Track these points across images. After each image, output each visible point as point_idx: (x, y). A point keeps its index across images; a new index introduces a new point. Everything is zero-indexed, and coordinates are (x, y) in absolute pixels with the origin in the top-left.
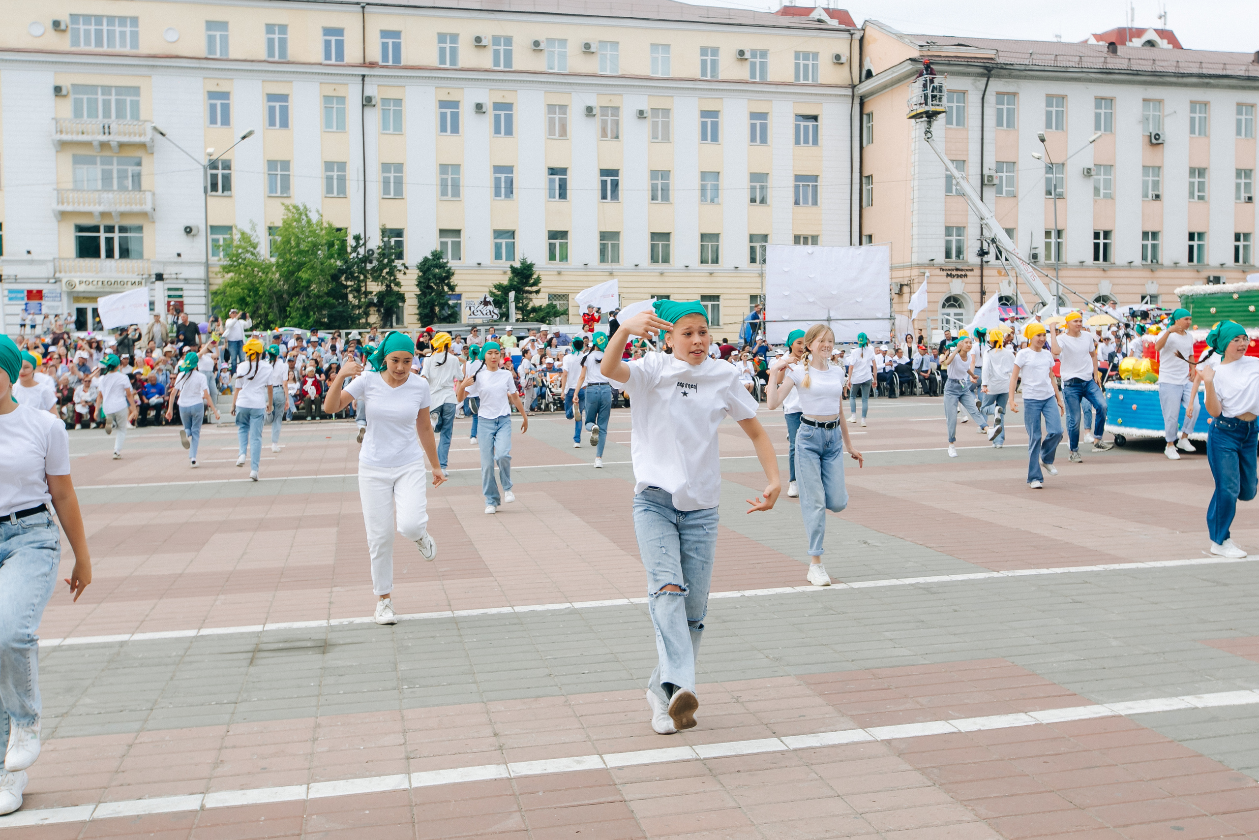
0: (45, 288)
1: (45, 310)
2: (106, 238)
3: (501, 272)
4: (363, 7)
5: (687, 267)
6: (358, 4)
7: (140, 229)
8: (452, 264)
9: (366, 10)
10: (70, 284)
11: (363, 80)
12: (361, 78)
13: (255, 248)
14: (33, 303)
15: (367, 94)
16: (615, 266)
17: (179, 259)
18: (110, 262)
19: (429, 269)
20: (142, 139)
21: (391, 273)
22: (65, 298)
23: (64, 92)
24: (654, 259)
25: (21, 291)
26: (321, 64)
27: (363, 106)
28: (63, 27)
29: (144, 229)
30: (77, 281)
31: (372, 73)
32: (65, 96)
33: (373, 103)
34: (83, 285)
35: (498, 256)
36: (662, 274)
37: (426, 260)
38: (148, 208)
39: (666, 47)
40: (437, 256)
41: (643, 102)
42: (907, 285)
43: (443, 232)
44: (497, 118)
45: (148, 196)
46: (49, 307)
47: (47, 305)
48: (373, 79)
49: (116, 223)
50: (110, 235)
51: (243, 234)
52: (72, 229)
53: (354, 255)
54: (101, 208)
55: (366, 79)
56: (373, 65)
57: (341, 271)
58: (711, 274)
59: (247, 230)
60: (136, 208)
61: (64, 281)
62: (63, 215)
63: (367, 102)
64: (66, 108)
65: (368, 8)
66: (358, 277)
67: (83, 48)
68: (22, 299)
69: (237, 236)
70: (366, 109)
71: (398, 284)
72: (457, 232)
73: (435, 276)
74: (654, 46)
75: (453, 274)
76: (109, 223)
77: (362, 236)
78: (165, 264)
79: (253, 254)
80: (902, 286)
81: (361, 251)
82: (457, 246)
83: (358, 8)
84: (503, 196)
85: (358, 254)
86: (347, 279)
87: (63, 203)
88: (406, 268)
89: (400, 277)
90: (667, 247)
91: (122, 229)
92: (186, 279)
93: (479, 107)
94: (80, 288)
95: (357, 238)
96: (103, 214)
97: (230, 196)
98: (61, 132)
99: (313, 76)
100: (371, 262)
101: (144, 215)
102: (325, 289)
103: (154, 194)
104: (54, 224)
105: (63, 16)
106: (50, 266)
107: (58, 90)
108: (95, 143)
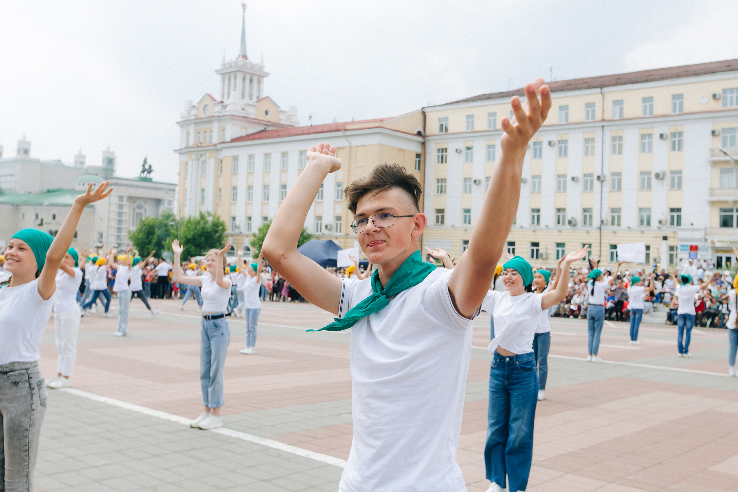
0: (699, 244)
1: (699, 257)
10: (712, 242)
14: (693, 252)
22: (710, 250)
23: (717, 133)
25: (687, 246)
28: (718, 97)
30: (716, 240)
32: (718, 136)
34: (720, 243)
46: (701, 255)
47: (700, 254)
52: (719, 211)
54: (734, 199)
61: (709, 240)
62: (713, 203)
64: (718, 143)
67: (729, 107)
68: (687, 250)
87: (712, 196)
94: (718, 245)
96: (735, 202)
98: (714, 156)
104: (708, 208)
105: (718, 91)
106: (703, 232)
107: (713, 132)
108: (732, 161)
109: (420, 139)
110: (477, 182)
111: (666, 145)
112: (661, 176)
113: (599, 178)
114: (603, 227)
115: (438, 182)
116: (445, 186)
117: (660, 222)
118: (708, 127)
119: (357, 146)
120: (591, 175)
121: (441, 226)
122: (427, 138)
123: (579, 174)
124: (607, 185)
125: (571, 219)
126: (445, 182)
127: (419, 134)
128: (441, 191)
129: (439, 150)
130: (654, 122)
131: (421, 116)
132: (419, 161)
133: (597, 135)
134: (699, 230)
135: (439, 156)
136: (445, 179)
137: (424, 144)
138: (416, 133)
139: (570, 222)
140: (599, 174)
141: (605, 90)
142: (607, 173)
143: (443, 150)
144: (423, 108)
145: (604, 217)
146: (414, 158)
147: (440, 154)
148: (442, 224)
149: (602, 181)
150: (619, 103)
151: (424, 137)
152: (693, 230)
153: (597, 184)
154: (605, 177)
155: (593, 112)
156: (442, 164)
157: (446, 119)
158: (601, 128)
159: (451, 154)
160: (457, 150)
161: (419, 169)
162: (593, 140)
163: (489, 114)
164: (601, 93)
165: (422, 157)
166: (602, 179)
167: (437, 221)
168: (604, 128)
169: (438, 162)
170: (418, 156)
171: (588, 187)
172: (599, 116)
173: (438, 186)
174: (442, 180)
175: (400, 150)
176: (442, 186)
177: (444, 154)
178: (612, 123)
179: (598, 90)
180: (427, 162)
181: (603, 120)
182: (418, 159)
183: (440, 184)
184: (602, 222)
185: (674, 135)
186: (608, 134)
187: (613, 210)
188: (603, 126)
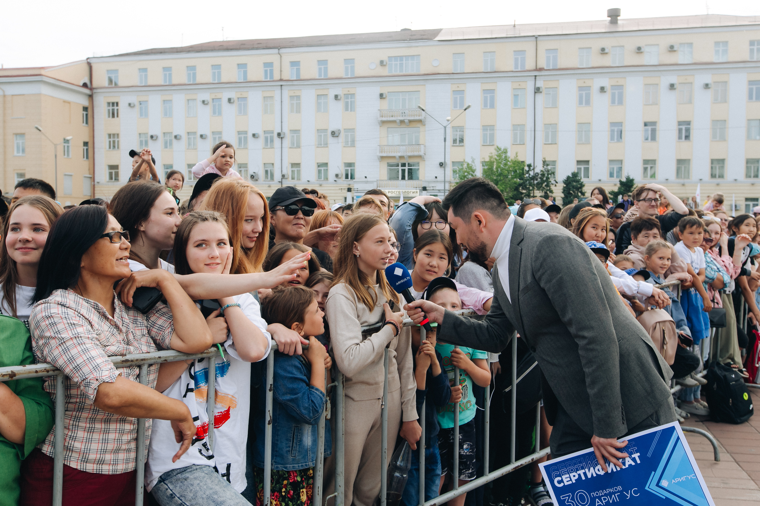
2: (402, 169)
3: (613, 185)
4: (536, 38)
5: (736, 180)
6: (534, 36)
7: (418, 164)
8: (584, 180)
9: (538, 39)
11: (535, 79)
12: (534, 77)
13: (474, 172)
15: (537, 86)
16: (686, 181)
17: (436, 180)
18: (403, 182)
19: (570, 183)
20: (420, 118)
21: (547, 185)
23: (384, 96)
24: (713, 176)
26: (512, 71)
27: (535, 92)
28: (385, 63)
29: (420, 164)
30: (387, 191)
31: (540, 74)
32: (384, 98)
33: (541, 90)
34: (390, 193)
35: (611, 175)
36: (718, 185)
37: (568, 177)
38: (421, 153)
39: (726, 43)
40: (575, 175)
41: (707, 78)
43: (579, 162)
44: (613, 95)
45: (422, 146)
48: (541, 77)
49: (406, 161)
50: (403, 168)
51: (468, 164)
52: (386, 165)
53: (527, 175)
54: (400, 154)
55: (537, 78)
56: (541, 69)
57: (520, 185)
58: (753, 184)
59: (470, 162)
60: (416, 154)
62: (382, 158)
63: (537, 90)
64: (385, 104)
65: (539, 38)
66: (529, 188)
67: (394, 73)
69: (465, 166)
70: (537, 94)
71: (551, 192)
72: (587, 162)
73: (573, 187)
74: (717, 43)
75: (584, 186)
76: (403, 161)
77: (532, 165)
78: (429, 182)
79: (472, 175)
81: (532, 173)
82: (587, 170)
83: (534, 39)
84: (616, 140)
85: (530, 175)
86: (523, 189)
87: (382, 152)
88: (557, 182)
89: (553, 187)
90: (722, 168)
91: (409, 165)
92: (439, 190)
93: (602, 89)
95: (529, 166)
96: (401, 157)
97: (463, 146)
98: (382, 116)
99: (509, 78)
100: (537, 180)
101: (420, 157)
102: (511, 194)
103: (425, 146)
104: (377, 163)
105: (385, 58)
106: (375, 184)
107: (381, 96)
108: (398, 121)
109: (87, 91)
110: (154, 138)
111: (340, 105)
112: (337, 134)
113: (279, 134)
114: (283, 180)
115: (110, 137)
116: (118, 141)
117: (337, 176)
118: (377, 90)
119: (13, 95)
120: (272, 132)
121: (115, 183)
122: (95, 91)
123: (259, 131)
124: (287, 142)
125: (254, 174)
126: (118, 137)
127: (85, 85)
128: (114, 147)
129: (109, 103)
130: (329, 84)
131: (87, 68)
132: (87, 115)
133: (277, 93)
134: (372, 182)
135: (109, 110)
136: (118, 135)
137: (91, 97)
138: (81, 84)
139: (252, 177)
140: (280, 131)
141: (283, 51)
142: (286, 130)
143: (113, 104)
144: (87, 59)
145: (284, 172)
146: (81, 112)
147: (111, 108)
148: (116, 181)
149: (282, 138)
150: (295, 64)
151: (91, 89)
152: (367, 182)
153: (277, 141)
154: (284, 134)
155: (272, 71)
156: (113, 119)
157: (116, 71)
158: (280, 87)
159: (123, 108)
160: (130, 104)
161: (87, 123)
162: (272, 97)
163: (164, 68)
164: (279, 54)
165: (90, 110)
166: (282, 136)
167: (111, 178)
168: (282, 86)
169: (109, 117)
170: (85, 109)
171: (269, 142)
172: (277, 77)
173: (110, 142)
174: (114, 135)
175: (64, 102)
176: (114, 142)
177: (116, 108)
178: (290, 83)
179: (276, 51)
180: (95, 117)
181: (281, 80)
182: (85, 113)
183: (112, 140)
184: (283, 176)
185: (346, 95)
186: (286, 93)
187: (294, 165)
188: (281, 85)
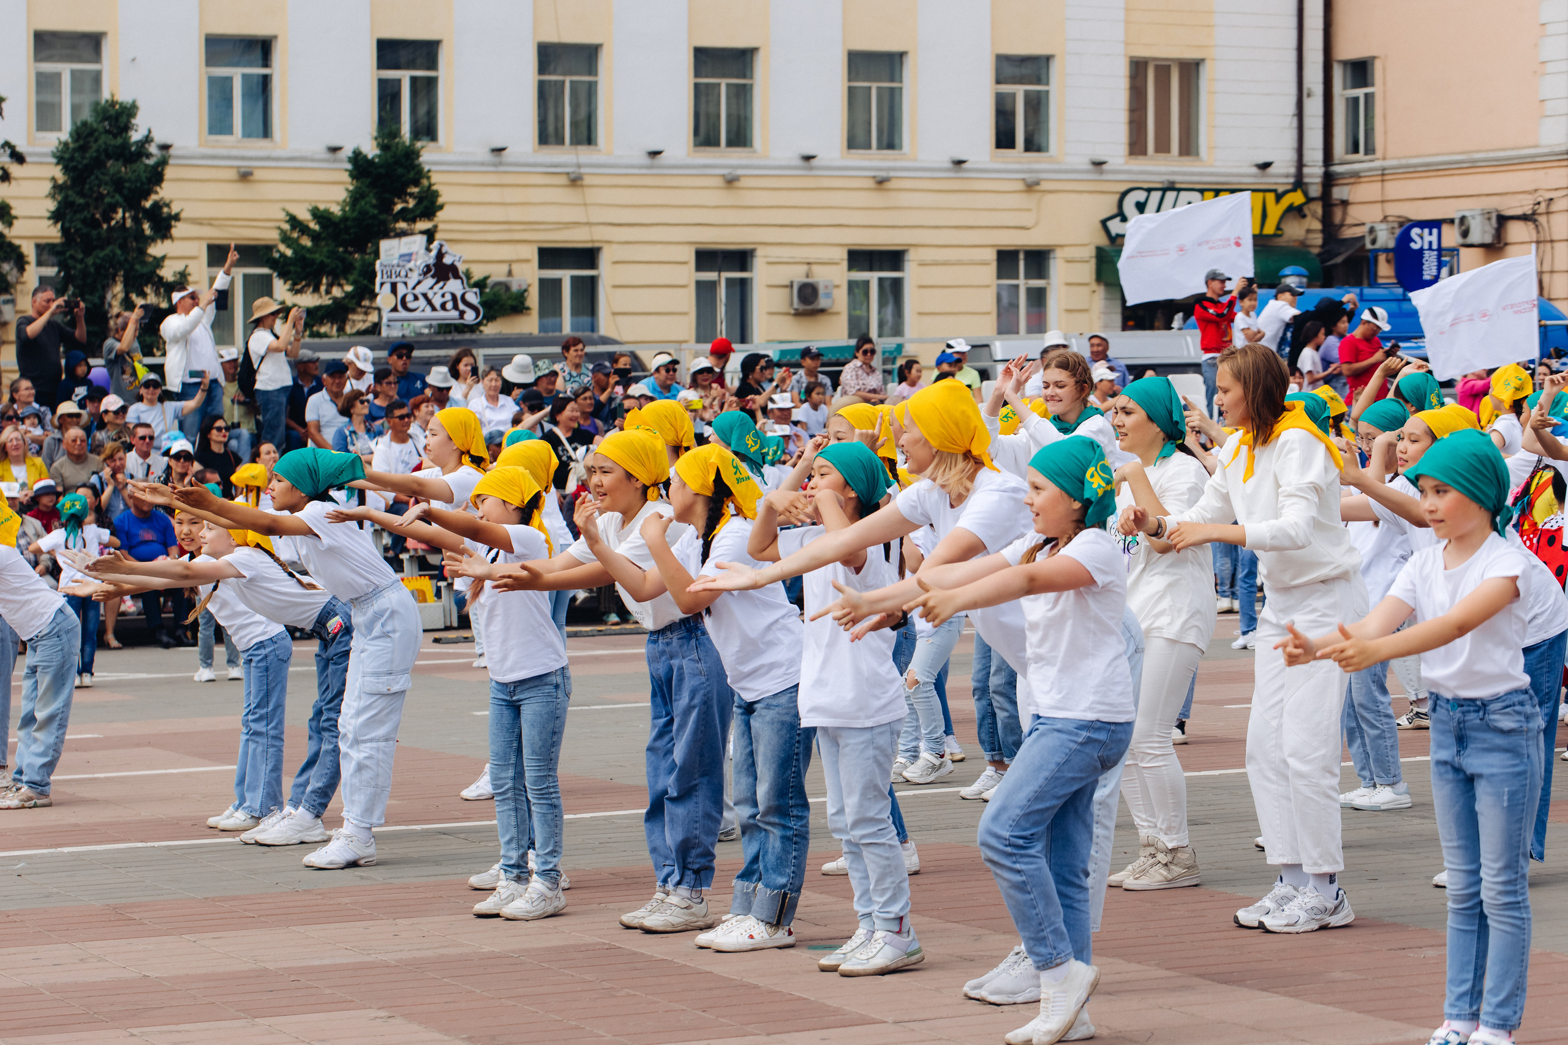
5: (808, 158)
16: (584, 155)
19: (98, 163)
36: (729, 181)
42: (1524, 218)
43: (46, 42)
58: (881, 182)
72: (91, 43)
80: (1503, 220)
82: (89, 88)
90: (742, 95)
